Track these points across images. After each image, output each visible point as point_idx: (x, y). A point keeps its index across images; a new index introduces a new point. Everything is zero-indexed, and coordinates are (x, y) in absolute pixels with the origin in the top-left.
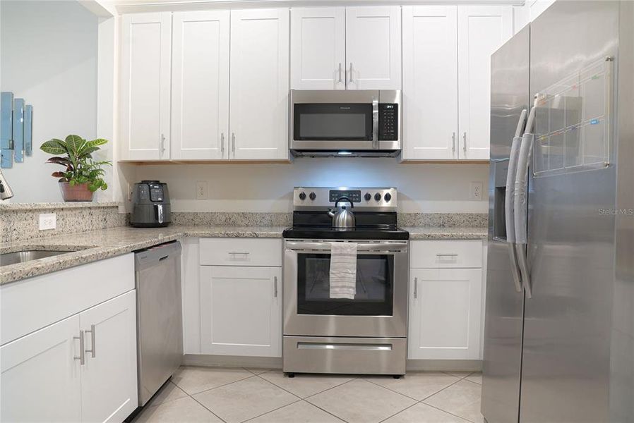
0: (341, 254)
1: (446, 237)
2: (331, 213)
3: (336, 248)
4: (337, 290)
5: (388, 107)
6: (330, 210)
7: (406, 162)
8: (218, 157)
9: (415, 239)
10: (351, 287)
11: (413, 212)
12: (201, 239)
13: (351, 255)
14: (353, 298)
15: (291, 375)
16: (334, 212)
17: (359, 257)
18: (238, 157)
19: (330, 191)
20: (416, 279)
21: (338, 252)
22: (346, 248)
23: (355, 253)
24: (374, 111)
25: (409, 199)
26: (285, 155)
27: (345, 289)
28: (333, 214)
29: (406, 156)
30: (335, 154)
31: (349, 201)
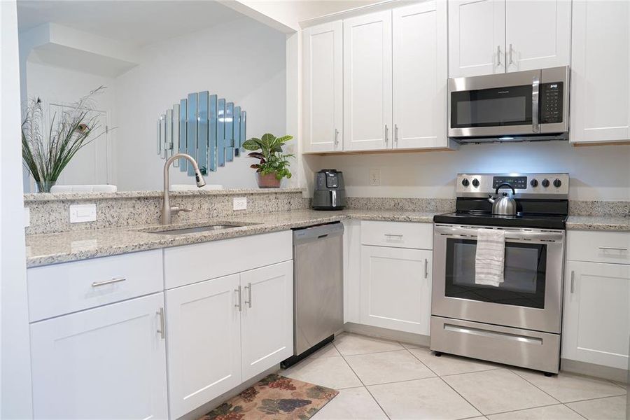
0: (487, 241)
1: (612, 228)
2: (491, 200)
3: (482, 235)
4: (483, 276)
5: (552, 86)
6: (490, 197)
7: (576, 145)
8: (383, 147)
9: (573, 229)
10: (495, 275)
11: (590, 199)
12: (362, 222)
13: (497, 242)
14: (497, 285)
15: (438, 354)
16: (494, 199)
17: (507, 244)
18: (401, 146)
19: (494, 177)
20: (573, 272)
21: (485, 238)
22: (492, 235)
23: (502, 240)
24: (533, 93)
25: (585, 185)
26: (444, 143)
27: (491, 276)
28: (493, 201)
29: (575, 137)
30: (496, 139)
31: (511, 187)
